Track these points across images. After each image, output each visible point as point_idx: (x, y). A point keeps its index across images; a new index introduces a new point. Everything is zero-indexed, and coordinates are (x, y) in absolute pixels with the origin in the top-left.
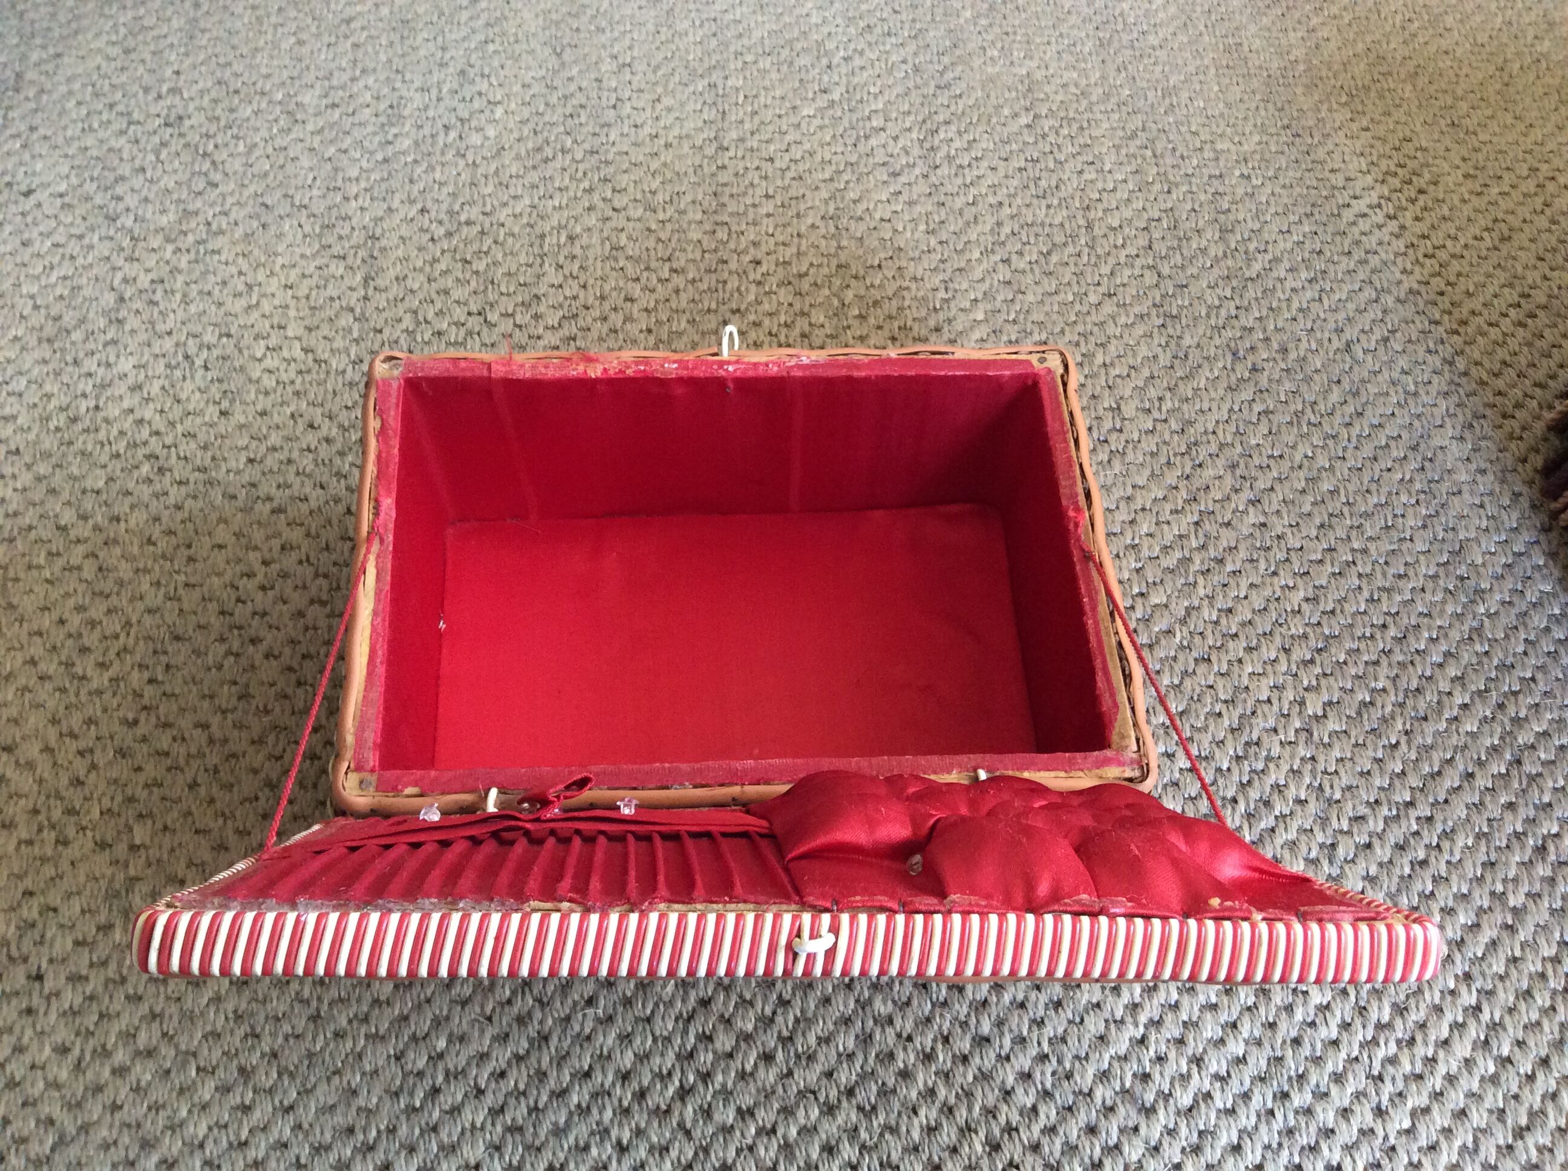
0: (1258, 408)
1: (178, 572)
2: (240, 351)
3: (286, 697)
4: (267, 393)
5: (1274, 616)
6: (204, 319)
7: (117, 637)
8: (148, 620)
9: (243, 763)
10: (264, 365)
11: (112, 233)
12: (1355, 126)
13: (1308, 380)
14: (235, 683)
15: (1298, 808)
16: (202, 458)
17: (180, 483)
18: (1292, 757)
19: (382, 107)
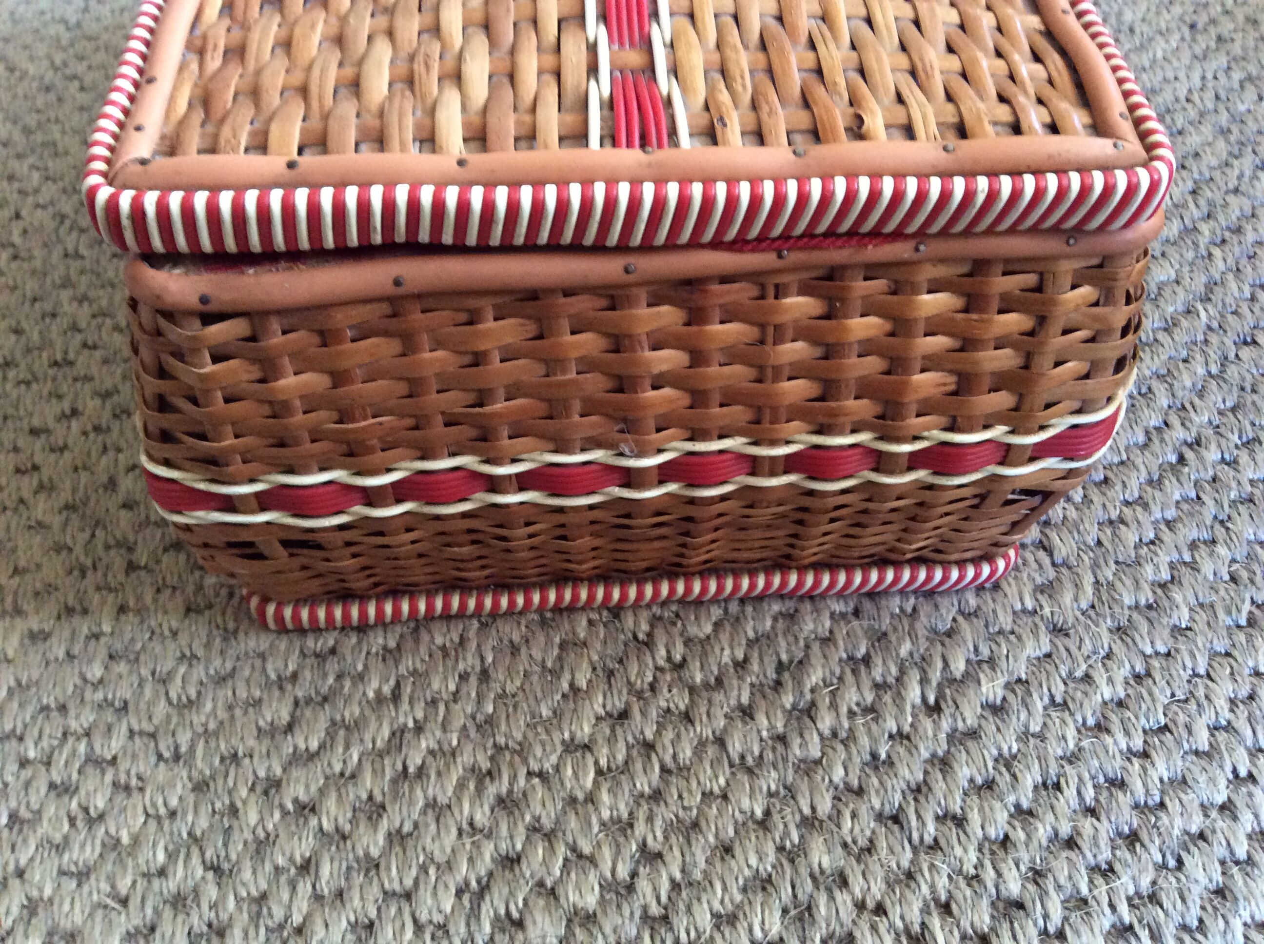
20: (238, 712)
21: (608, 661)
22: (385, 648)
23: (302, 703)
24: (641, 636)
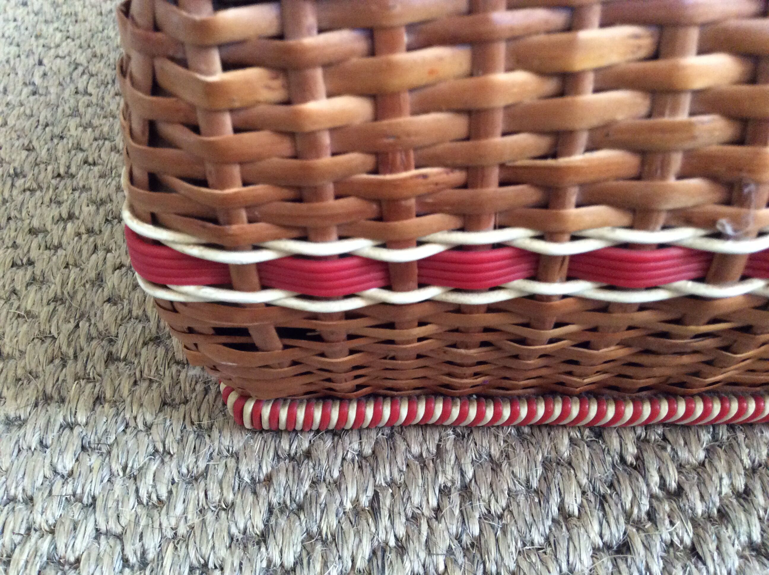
20: (210, 516)
21: (598, 484)
22: (360, 454)
23: (276, 511)
24: (630, 459)
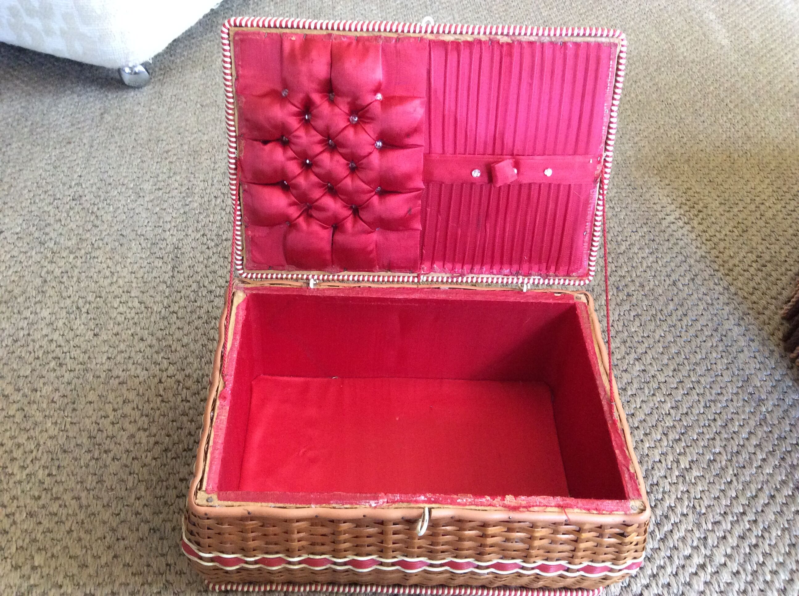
0: (633, 313)
1: (67, 417)
2: (106, 304)
3: (123, 481)
4: (119, 324)
5: (657, 416)
6: (88, 290)
7: (32, 452)
8: (49, 443)
9: (98, 518)
10: (118, 310)
11: (42, 250)
12: (662, 184)
13: (656, 299)
14: (95, 474)
15: (683, 518)
16: (82, 358)
17: (71, 371)
18: (676, 491)
19: (184, 189)
